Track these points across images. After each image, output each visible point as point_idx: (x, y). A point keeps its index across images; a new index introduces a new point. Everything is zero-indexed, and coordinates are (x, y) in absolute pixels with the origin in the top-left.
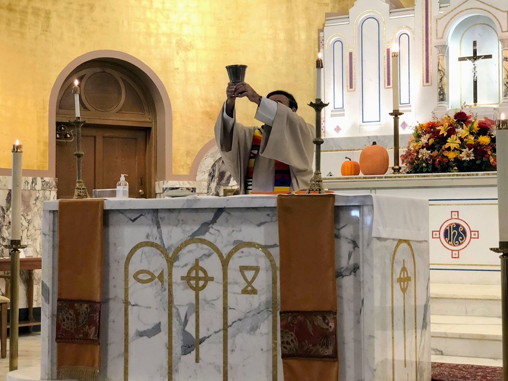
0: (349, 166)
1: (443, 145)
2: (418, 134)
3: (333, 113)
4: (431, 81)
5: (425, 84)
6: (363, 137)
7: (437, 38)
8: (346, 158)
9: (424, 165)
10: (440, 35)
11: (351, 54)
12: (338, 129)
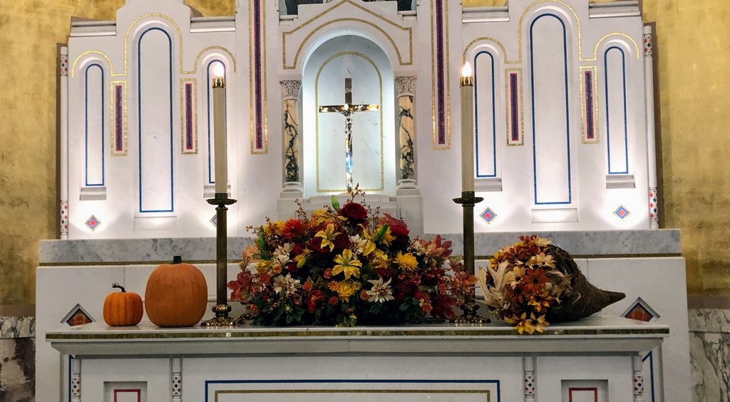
0: (122, 303)
1: (325, 268)
2: (266, 243)
3: (83, 193)
4: (266, 146)
5: (255, 150)
6: (145, 240)
7: (285, 67)
8: (115, 286)
9: (288, 308)
10: (290, 63)
11: (119, 89)
12: (93, 223)
